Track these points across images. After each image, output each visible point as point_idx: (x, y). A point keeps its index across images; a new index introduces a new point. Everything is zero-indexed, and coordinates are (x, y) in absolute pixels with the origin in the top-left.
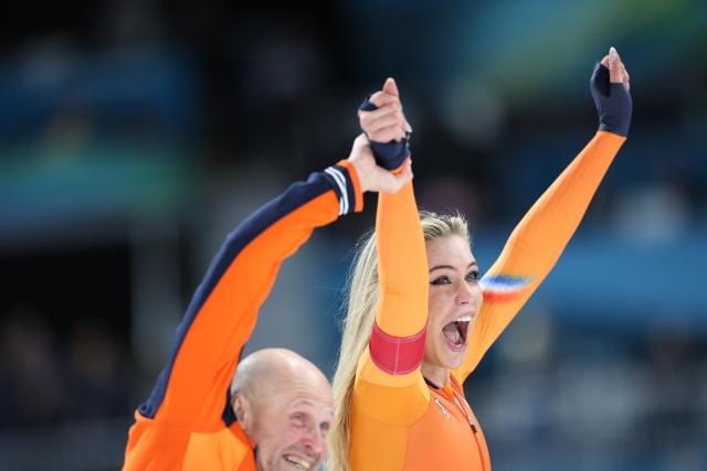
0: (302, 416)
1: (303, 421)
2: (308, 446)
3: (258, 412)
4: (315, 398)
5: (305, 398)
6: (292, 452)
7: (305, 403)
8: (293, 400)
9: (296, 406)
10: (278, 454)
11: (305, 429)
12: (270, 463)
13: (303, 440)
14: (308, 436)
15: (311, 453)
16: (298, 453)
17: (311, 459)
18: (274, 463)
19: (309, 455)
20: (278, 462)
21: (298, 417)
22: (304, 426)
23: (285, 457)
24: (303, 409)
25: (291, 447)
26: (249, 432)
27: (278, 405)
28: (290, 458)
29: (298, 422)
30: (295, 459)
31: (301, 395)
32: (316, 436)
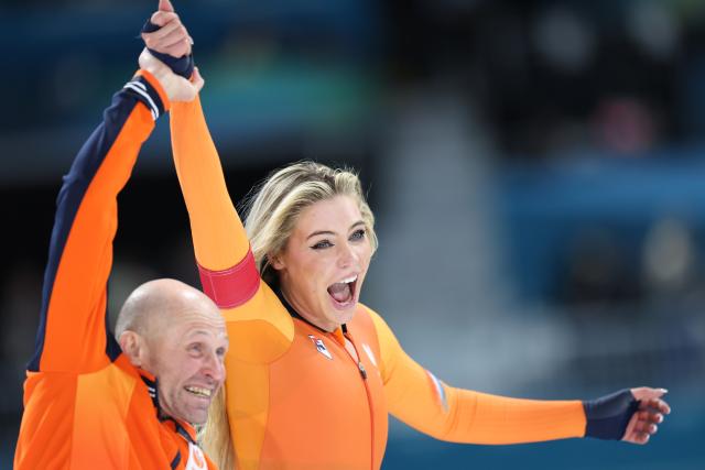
0: (198, 346)
1: (200, 351)
2: (208, 375)
3: (154, 348)
4: (210, 326)
5: (198, 326)
6: (193, 382)
7: (200, 332)
8: (188, 331)
9: (192, 336)
10: (179, 387)
11: (203, 358)
12: (172, 396)
13: (202, 370)
14: (207, 365)
15: (211, 381)
16: (198, 383)
17: (212, 387)
18: (176, 396)
19: (210, 383)
20: (180, 393)
21: (195, 348)
22: (201, 355)
23: (186, 388)
24: (198, 339)
25: (193, 378)
26: (147, 368)
27: (173, 337)
28: (191, 389)
29: (195, 353)
30: (196, 389)
31: (194, 325)
32: (214, 364)
